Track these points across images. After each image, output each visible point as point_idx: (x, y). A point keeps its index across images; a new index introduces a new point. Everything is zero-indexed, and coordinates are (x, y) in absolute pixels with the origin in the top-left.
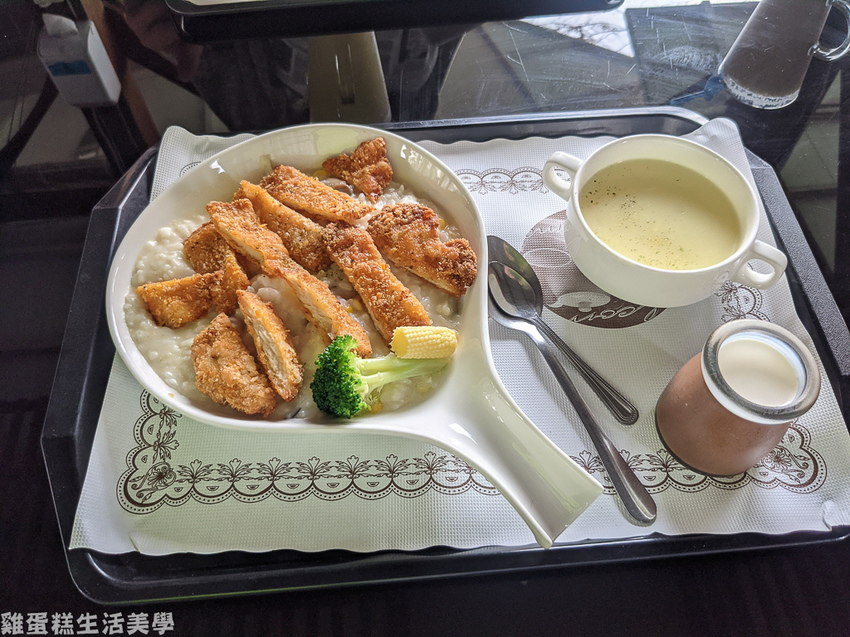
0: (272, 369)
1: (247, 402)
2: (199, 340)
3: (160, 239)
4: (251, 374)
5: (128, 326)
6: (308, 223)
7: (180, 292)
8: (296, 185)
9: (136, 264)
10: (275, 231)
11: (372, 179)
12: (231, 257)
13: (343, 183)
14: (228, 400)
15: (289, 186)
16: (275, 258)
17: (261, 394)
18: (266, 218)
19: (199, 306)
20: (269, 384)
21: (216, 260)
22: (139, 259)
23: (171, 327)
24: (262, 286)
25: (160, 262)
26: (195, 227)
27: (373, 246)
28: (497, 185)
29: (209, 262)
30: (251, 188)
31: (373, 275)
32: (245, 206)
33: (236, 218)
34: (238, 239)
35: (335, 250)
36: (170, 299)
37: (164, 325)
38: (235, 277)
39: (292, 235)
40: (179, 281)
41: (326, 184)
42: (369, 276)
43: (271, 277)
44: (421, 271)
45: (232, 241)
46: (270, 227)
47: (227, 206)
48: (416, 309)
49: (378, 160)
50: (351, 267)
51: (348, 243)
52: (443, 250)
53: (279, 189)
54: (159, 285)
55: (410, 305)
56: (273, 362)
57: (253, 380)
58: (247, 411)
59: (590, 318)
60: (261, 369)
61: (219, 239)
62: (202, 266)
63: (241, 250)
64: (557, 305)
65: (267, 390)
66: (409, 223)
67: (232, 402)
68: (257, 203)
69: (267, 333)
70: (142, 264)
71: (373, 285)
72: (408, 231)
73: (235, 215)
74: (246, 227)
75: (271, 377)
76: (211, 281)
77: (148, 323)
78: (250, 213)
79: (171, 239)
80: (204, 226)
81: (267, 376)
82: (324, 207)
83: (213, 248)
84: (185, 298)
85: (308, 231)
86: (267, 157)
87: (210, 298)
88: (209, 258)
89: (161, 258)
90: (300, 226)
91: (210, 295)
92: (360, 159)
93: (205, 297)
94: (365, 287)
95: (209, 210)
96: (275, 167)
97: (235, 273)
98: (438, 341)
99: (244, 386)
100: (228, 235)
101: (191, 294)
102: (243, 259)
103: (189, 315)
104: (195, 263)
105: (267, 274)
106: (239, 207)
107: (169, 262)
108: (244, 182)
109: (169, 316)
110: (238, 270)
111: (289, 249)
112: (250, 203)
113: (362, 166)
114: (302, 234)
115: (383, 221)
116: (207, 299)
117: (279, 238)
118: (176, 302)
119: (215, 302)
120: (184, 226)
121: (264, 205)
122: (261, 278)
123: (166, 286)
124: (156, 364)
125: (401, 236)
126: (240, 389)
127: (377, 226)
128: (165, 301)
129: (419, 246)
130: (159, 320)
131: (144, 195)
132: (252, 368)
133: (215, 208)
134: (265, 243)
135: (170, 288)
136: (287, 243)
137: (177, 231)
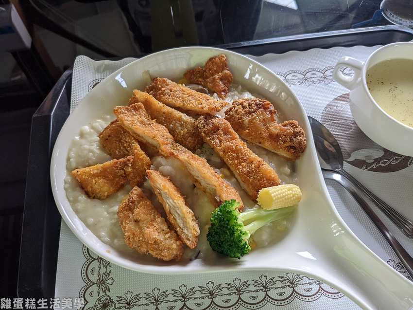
0: (180, 227)
1: (165, 253)
2: (123, 208)
3: (82, 135)
4: (165, 232)
5: (69, 201)
6: (185, 117)
7: (103, 174)
8: (171, 91)
9: (68, 155)
10: (163, 124)
11: (221, 83)
12: (136, 146)
13: (200, 87)
14: (150, 252)
15: (166, 92)
16: (167, 144)
17: (174, 246)
18: (154, 115)
19: (118, 182)
20: (178, 238)
21: (125, 147)
22: (70, 150)
23: (99, 199)
24: (161, 165)
25: (86, 152)
26: (105, 125)
27: (232, 130)
28: (296, 81)
29: (120, 149)
30: (141, 95)
31: (237, 151)
32: (140, 107)
33: (135, 117)
34: (139, 132)
35: (207, 135)
36: (97, 179)
37: (94, 198)
38: (142, 160)
39: (175, 126)
40: (101, 165)
41: (191, 88)
42: (233, 151)
43: (167, 157)
44: (267, 145)
45: (135, 133)
46: (158, 122)
47: (128, 109)
48: (270, 172)
49: (223, 69)
50: (220, 146)
51: (216, 129)
52: (281, 130)
53: (160, 94)
54: (87, 169)
55: (266, 170)
56: (179, 221)
57: (167, 236)
58: (165, 259)
59: (374, 166)
60: (172, 227)
61: (124, 132)
62: (115, 153)
63: (142, 139)
64: (351, 159)
65: (178, 243)
66: (254, 112)
67: (154, 254)
68: (147, 105)
69: (173, 201)
70: (72, 154)
71: (238, 158)
72: (255, 118)
73: (134, 115)
74: (142, 122)
75: (179, 233)
76: (125, 164)
77: (83, 198)
78: (143, 112)
79: (90, 134)
80: (112, 123)
81: (176, 232)
82: (194, 105)
83: (121, 139)
84: (108, 177)
85: (185, 122)
86: (147, 72)
87: (126, 176)
88: (119, 146)
89: (85, 149)
90: (180, 119)
91: (125, 173)
92: (210, 70)
93: (121, 175)
94: (232, 160)
95: (115, 112)
96: (154, 79)
97: (141, 157)
98: (291, 195)
99: (161, 241)
100: (131, 129)
101: (111, 174)
102: (144, 146)
103: (112, 189)
104: (110, 150)
105: (163, 156)
106: (136, 109)
107: (91, 151)
108: (136, 91)
109: (98, 191)
110: (143, 155)
111: (174, 136)
112: (142, 105)
113: (212, 75)
114: (181, 125)
115: (236, 111)
116: (123, 176)
117: (166, 129)
118: (101, 181)
119: (129, 178)
120: (97, 124)
121: (152, 106)
122: (159, 159)
123: (93, 169)
124: (93, 228)
125: (251, 121)
126: (158, 244)
127: (233, 115)
128: (94, 181)
129: (264, 127)
130: (90, 194)
131: (66, 105)
132: (165, 227)
133: (120, 110)
134: (158, 133)
135: (96, 171)
136: (172, 132)
137: (93, 128)
